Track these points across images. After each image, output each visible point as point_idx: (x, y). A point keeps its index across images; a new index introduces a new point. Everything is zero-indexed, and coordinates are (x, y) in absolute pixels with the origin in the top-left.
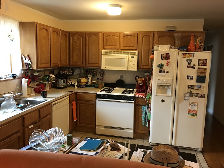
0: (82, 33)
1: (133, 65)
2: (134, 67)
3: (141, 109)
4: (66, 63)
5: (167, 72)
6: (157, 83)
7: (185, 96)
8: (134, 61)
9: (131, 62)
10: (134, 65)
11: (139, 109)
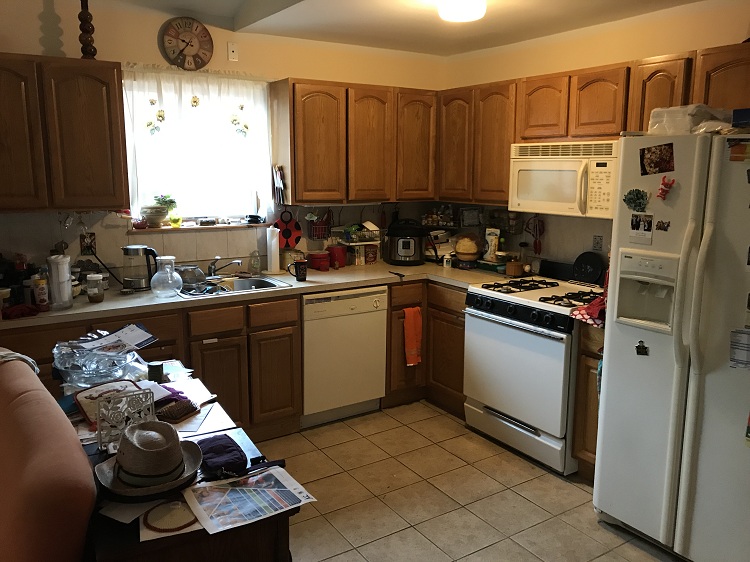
0: (469, 90)
1: (603, 197)
2: (605, 204)
3: (595, 372)
4: (427, 190)
5: (663, 227)
6: (622, 272)
7: (734, 345)
8: (605, 178)
9: (596, 186)
10: (606, 197)
11: (590, 368)
